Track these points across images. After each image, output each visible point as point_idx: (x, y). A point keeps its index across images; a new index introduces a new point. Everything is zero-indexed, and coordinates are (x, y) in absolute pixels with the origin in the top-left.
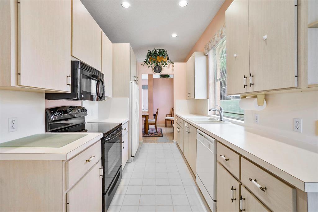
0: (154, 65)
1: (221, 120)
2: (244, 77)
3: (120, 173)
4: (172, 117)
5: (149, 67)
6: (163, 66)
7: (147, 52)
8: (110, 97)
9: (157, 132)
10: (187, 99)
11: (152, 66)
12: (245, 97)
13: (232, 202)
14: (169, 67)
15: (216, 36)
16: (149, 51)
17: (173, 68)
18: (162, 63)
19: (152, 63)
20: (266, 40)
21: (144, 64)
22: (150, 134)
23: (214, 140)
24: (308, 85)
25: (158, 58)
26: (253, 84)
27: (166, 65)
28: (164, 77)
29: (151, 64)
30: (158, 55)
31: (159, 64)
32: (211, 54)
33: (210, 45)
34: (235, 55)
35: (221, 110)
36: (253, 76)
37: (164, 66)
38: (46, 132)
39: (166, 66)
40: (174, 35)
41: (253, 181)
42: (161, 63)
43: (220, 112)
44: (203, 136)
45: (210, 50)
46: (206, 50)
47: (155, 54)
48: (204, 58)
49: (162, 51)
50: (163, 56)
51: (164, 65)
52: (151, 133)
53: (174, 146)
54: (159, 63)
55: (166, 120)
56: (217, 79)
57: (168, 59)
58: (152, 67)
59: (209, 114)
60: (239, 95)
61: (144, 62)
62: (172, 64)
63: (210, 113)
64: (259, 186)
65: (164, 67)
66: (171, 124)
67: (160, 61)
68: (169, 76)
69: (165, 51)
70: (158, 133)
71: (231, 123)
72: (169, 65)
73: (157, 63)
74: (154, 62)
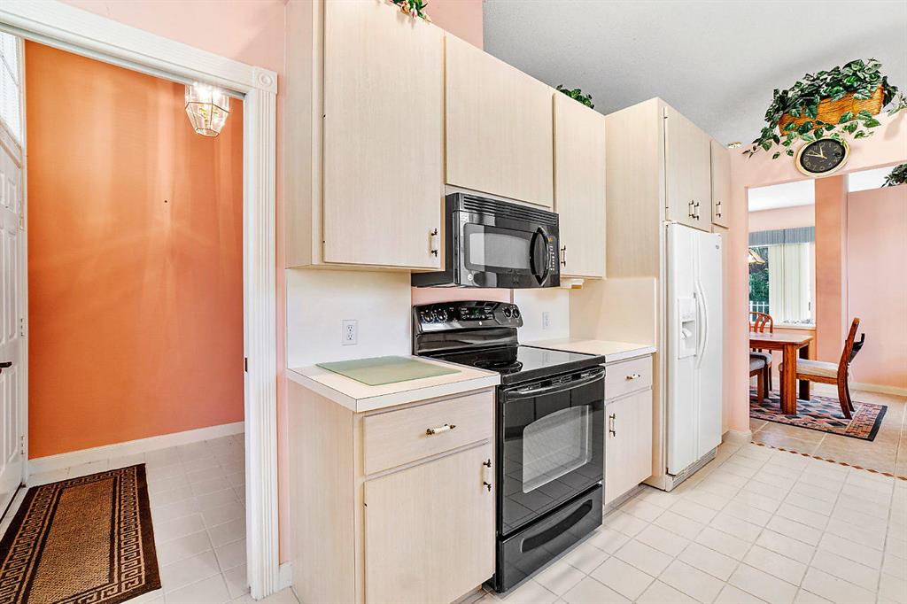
0: (799, 143)
3: (588, 506)
5: (776, 156)
6: (850, 137)
7: (770, 98)
8: (599, 279)
9: (848, 417)
11: (793, 147)
16: (776, 92)
18: (848, 124)
19: (790, 138)
21: (755, 149)
22: (804, 418)
25: (823, 107)
27: (868, 126)
29: (786, 144)
30: (823, 98)
31: (827, 135)
37: (860, 135)
38: (413, 354)
39: (871, 129)
42: (840, 127)
47: (809, 97)
49: (846, 70)
50: (855, 91)
51: (861, 127)
52: (816, 412)
54: (831, 127)
57: (889, 95)
58: (790, 153)
61: (755, 142)
65: (860, 140)
67: (834, 118)
69: (868, 66)
70: (849, 423)
72: (898, 119)
73: (816, 134)
74: (803, 130)
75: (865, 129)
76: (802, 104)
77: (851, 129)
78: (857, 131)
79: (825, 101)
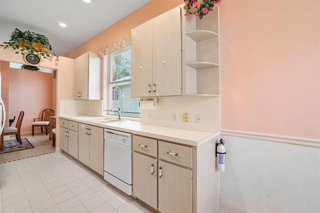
1: (120, 119)
2: (149, 86)
4: (42, 121)
5: (17, 53)
6: (42, 57)
7: (13, 30)
9: (21, 144)
10: (74, 100)
11: (24, 52)
12: (142, 100)
13: (152, 175)
14: (51, 60)
15: (115, 44)
16: (17, 29)
17: (57, 62)
18: (42, 53)
19: (24, 49)
20: (165, 63)
21: (7, 46)
22: (8, 149)
23: (130, 134)
24: (186, 95)
25: (34, 44)
26: (155, 91)
27: (47, 56)
28: (30, 69)
29: (22, 50)
30: (34, 41)
31: (35, 53)
32: (105, 58)
33: (107, 50)
34: (141, 67)
35: (119, 110)
36: (155, 85)
37: (45, 57)
40: (63, 25)
41: (170, 153)
42: (40, 53)
43: (119, 111)
44: (113, 134)
45: (107, 54)
46: (102, 52)
47: (30, 38)
48: (98, 60)
49: (41, 37)
50: (44, 44)
51: (45, 55)
52: (9, 146)
53: (57, 154)
54: (37, 51)
55: (33, 126)
56: (111, 82)
57: (51, 49)
58: (23, 54)
59: (102, 115)
60: (139, 98)
61: (6, 43)
62: (55, 57)
63: (104, 113)
64: (174, 154)
65: (45, 59)
66: (41, 131)
67: (37, 49)
68: (38, 70)
69: (47, 39)
70: (23, 145)
71: (128, 120)
72: (52, 57)
73: (32, 51)
74: (28, 49)
75: (46, 56)
76: (28, 39)
77: (43, 55)
78: (44, 56)
79: (34, 42)
